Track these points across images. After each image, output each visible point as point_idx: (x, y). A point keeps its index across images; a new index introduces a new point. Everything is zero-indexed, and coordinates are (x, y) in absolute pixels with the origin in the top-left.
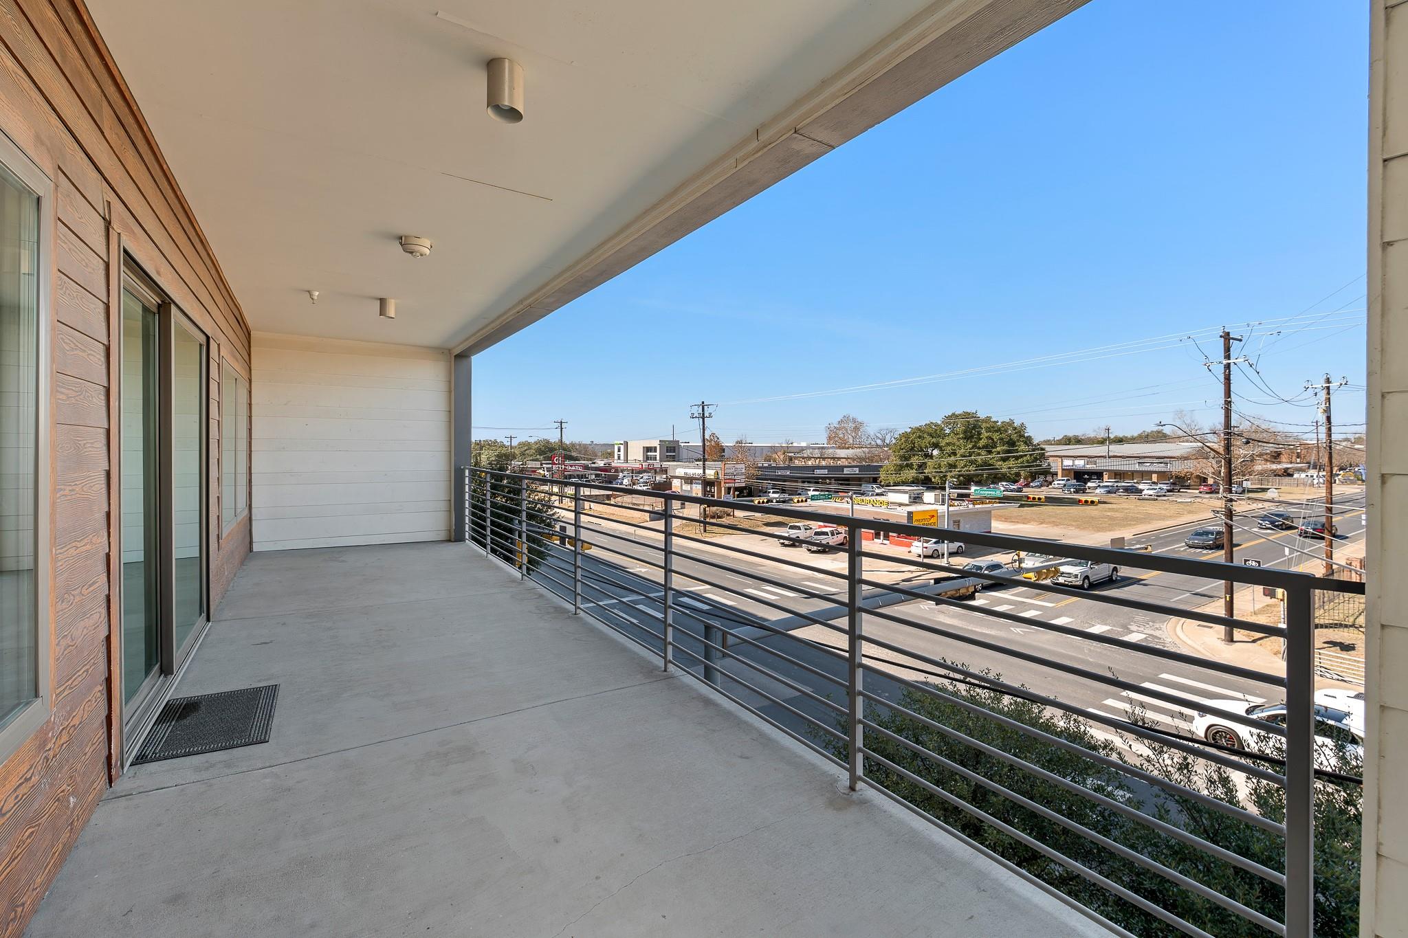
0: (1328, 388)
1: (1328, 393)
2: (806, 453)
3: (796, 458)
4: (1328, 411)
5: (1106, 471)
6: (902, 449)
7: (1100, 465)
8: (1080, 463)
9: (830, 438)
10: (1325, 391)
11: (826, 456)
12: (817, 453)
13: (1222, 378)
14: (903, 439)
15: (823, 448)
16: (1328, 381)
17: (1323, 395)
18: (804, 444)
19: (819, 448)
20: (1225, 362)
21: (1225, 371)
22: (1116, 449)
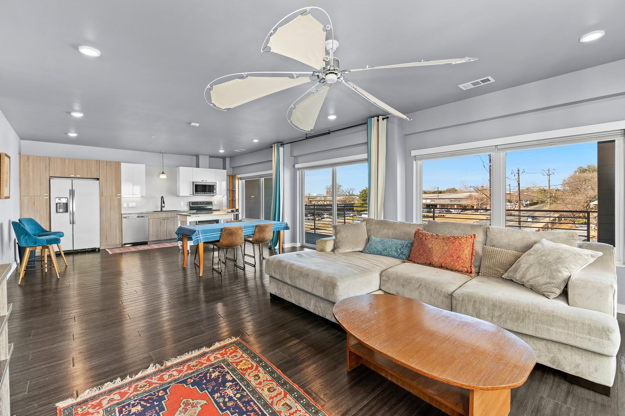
0: (519, 173)
1: (519, 175)
2: (318, 199)
3: (313, 201)
4: (519, 181)
5: (438, 204)
6: (363, 197)
7: (436, 202)
8: (429, 202)
9: (327, 192)
10: (518, 174)
11: (327, 200)
12: (323, 199)
13: (489, 171)
14: (364, 192)
15: (325, 196)
16: (519, 171)
17: (517, 175)
18: (315, 195)
19: (324, 197)
20: (490, 164)
21: (490, 168)
22: (441, 196)
